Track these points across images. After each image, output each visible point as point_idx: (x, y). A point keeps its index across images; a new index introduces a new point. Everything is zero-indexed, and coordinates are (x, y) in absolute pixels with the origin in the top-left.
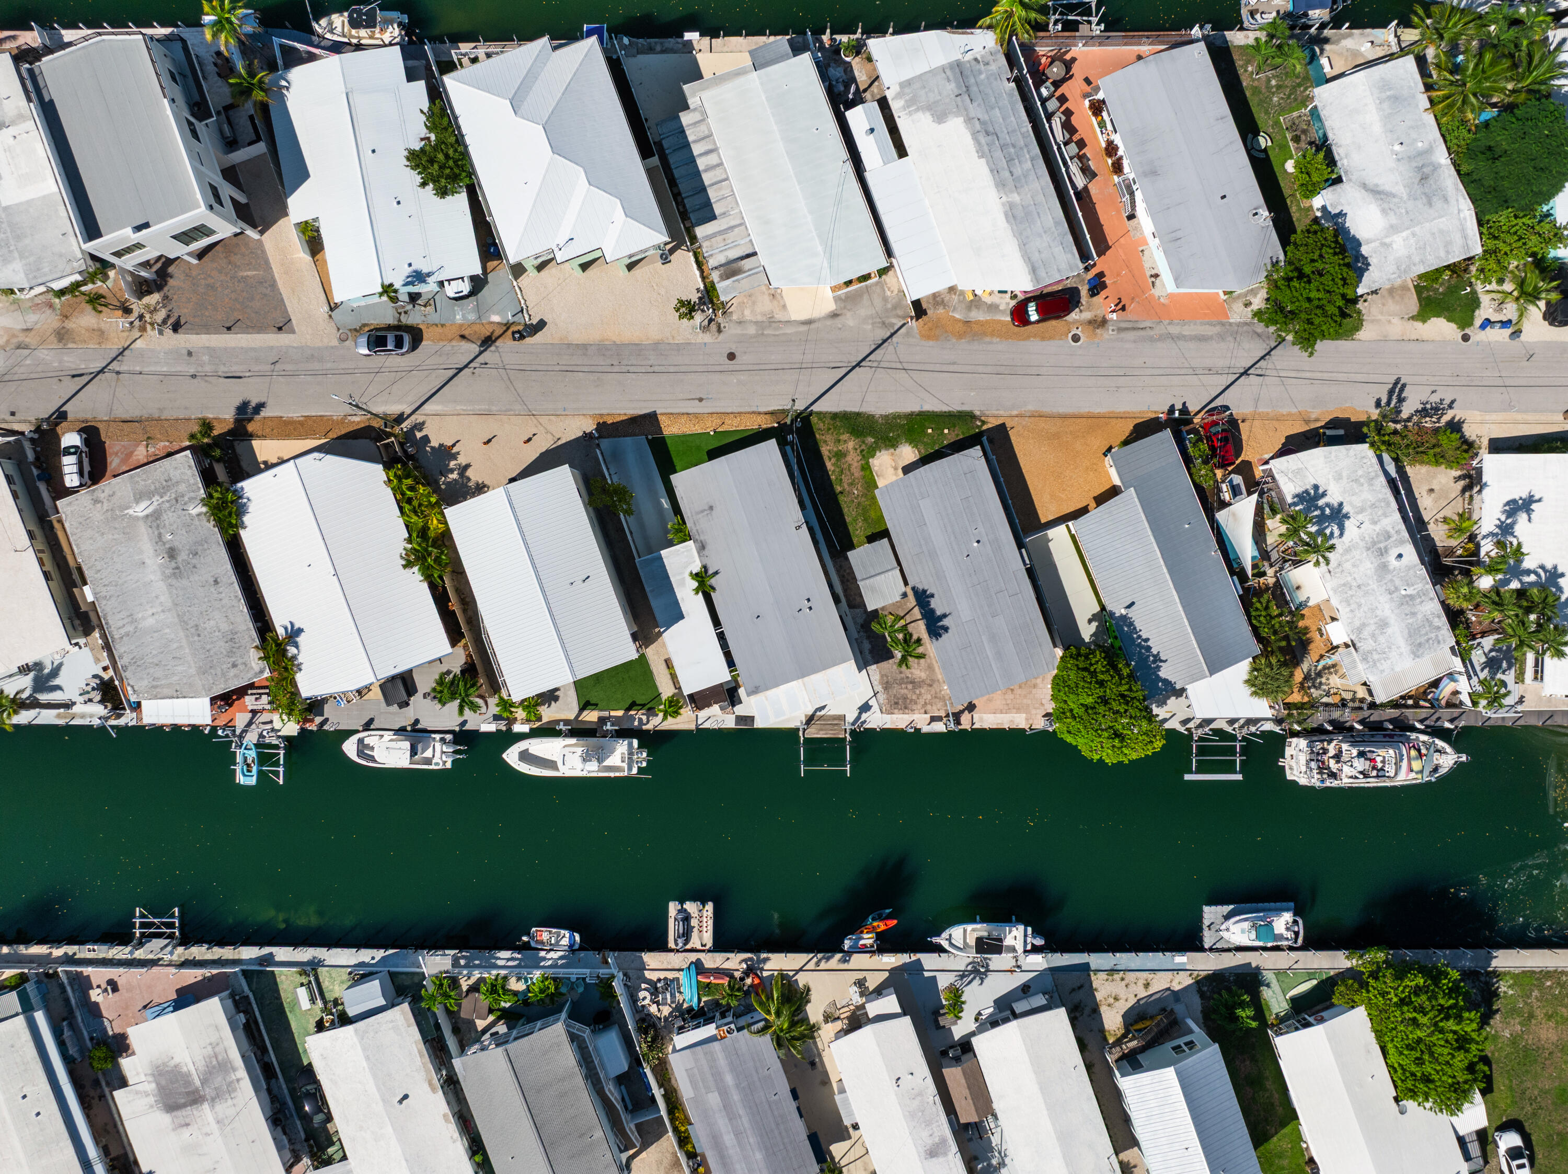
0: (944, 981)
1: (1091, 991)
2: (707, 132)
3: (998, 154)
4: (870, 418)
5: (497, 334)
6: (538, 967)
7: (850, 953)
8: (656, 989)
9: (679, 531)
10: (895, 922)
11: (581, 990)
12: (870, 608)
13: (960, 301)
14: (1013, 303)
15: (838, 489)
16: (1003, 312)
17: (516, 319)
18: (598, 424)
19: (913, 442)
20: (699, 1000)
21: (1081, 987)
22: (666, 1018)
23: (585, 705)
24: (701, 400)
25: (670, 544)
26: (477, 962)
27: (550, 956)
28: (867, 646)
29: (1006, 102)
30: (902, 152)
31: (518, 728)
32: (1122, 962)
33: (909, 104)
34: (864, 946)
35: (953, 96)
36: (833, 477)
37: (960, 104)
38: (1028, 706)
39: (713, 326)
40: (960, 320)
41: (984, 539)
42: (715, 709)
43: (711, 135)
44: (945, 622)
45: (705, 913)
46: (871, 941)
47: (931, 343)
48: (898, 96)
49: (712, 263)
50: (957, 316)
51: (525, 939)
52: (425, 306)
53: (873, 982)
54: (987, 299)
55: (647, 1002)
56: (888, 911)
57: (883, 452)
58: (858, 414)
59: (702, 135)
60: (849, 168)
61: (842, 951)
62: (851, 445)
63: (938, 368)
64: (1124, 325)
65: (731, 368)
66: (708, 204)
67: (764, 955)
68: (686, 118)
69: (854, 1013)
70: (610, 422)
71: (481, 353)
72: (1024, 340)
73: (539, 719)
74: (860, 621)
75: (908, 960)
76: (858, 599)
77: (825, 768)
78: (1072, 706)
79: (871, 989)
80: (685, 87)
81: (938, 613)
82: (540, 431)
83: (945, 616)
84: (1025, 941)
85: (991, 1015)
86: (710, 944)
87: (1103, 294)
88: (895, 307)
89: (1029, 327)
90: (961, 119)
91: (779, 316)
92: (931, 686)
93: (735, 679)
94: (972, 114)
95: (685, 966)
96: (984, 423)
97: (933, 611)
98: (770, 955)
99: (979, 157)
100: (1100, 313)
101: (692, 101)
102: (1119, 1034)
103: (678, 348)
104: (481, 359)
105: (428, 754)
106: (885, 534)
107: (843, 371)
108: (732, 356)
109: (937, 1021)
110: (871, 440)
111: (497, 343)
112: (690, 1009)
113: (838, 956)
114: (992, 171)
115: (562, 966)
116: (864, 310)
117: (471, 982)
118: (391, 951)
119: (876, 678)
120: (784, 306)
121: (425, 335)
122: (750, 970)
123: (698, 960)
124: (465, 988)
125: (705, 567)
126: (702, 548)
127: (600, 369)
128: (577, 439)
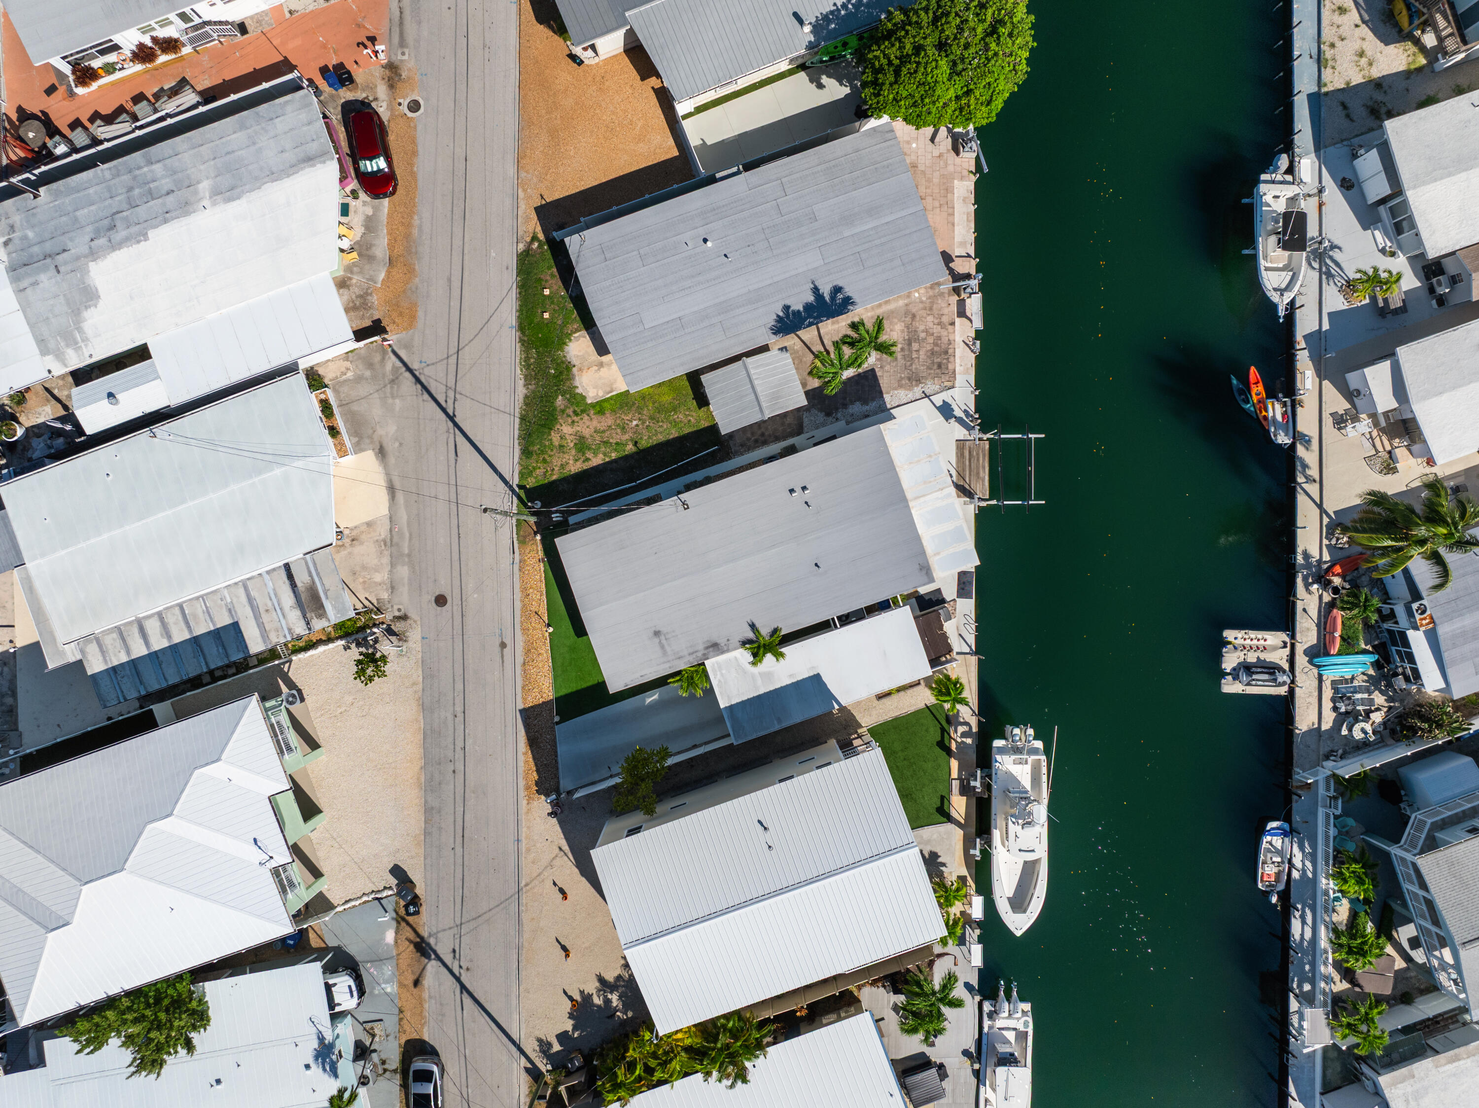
0: (1336, 301)
1: (1349, 90)
2: (115, 635)
3: (142, 212)
4: (528, 401)
5: (410, 934)
6: (1314, 881)
7: (1297, 437)
8: (1347, 713)
9: (691, 681)
10: (1253, 369)
11: (1351, 822)
12: (803, 401)
13: (361, 272)
14: (363, 196)
15: (630, 448)
16: (376, 209)
17: (390, 907)
18: (539, 792)
19: (562, 341)
20: (1364, 652)
21: (1344, 106)
22: (1390, 699)
23: (943, 814)
24: (503, 645)
25: (710, 692)
26: (1307, 967)
27: (1299, 865)
28: (856, 408)
29: (67, 200)
30: (141, 354)
31: (977, 910)
32: (1306, 47)
33: (72, 343)
34: (1284, 414)
35: (59, 277)
36: (614, 455)
37: (69, 267)
38: (943, 176)
39: (397, 627)
40: (388, 272)
41: (702, 232)
42: (949, 627)
43: (118, 628)
44: (826, 291)
45: (1240, 642)
46: (1278, 406)
47: (420, 313)
48: (60, 357)
49: (300, 629)
50: (382, 276)
51: (1274, 899)
52: (373, 1036)
53: (1336, 402)
54: (357, 233)
55: (1368, 727)
56: (1235, 382)
57: (577, 383)
58: (523, 419)
59: (119, 643)
60: (162, 429)
61: (1293, 447)
62: (567, 429)
63: (455, 303)
64: (396, 39)
65: (457, 601)
66: (216, 634)
67: (1300, 559)
68: (95, 665)
69: (1383, 430)
70: (535, 776)
71: (439, 958)
72: (416, 181)
73: (962, 879)
74: (821, 417)
75: (1306, 353)
76: (789, 420)
77: (1032, 469)
78: (951, 93)
79: (1348, 406)
80: (51, 665)
81: (811, 298)
82: (549, 876)
83: (816, 290)
84: (1281, 183)
85: (1386, 233)
86: (1283, 636)
87: (350, 66)
88: (370, 366)
89: (398, 172)
90: (92, 266)
91: (383, 531)
92: (914, 316)
93: (907, 598)
94: (84, 249)
95: (1315, 671)
96: (534, 238)
97: (808, 307)
98: (1299, 550)
99: (146, 239)
100: (378, 72)
101: (71, 655)
102: (1414, 49)
103: (429, 674)
104: (448, 958)
105: (1011, 1036)
106: (694, 378)
107: (460, 439)
108: (441, 601)
109: (1396, 311)
110: (560, 401)
111: (425, 934)
112: (1377, 665)
113: (1300, 450)
114: (166, 221)
115: (1314, 846)
116: (374, 410)
117: (1337, 977)
118: (1292, 1089)
119: (903, 395)
120: (369, 524)
121: (415, 1036)
122: (1322, 578)
123: (1306, 653)
124: (1345, 985)
125: (744, 643)
126: (715, 648)
127: (460, 788)
128: (560, 823)
